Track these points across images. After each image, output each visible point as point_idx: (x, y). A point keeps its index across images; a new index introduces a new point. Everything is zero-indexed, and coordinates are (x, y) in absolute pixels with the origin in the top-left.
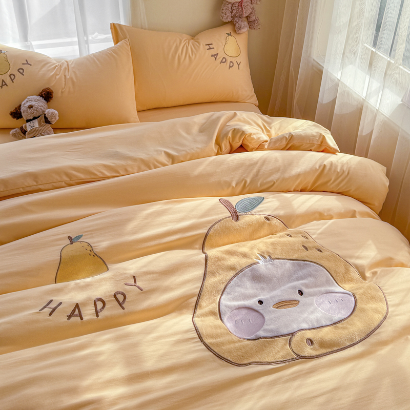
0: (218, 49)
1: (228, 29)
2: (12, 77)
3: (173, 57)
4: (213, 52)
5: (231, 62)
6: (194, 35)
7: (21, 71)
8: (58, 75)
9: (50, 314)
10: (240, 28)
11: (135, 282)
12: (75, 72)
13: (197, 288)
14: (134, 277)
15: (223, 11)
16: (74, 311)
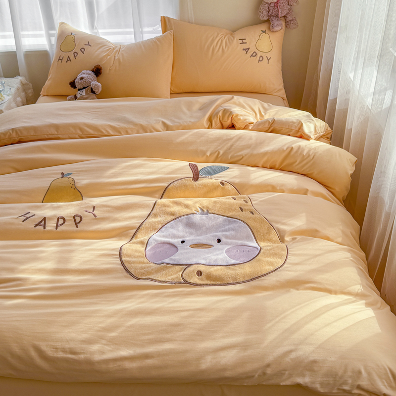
0: (251, 44)
1: (264, 27)
2: (76, 54)
3: (208, 48)
4: (245, 46)
5: (261, 56)
6: (233, 31)
7: (82, 50)
8: (109, 55)
9: (24, 221)
10: (273, 27)
11: (93, 211)
12: (123, 54)
13: (138, 223)
14: (94, 207)
15: (261, 11)
16: (41, 222)
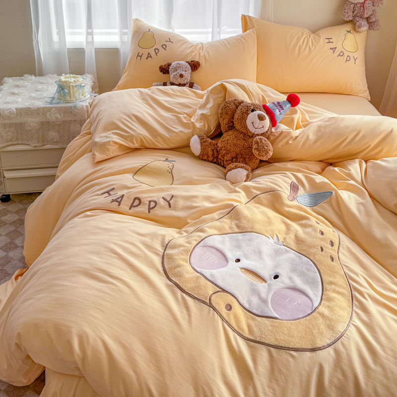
0: (337, 43)
1: (348, 27)
2: (157, 51)
3: (295, 47)
4: (332, 45)
5: (348, 56)
7: (164, 47)
10: (360, 27)
12: (208, 51)
15: (346, 11)
